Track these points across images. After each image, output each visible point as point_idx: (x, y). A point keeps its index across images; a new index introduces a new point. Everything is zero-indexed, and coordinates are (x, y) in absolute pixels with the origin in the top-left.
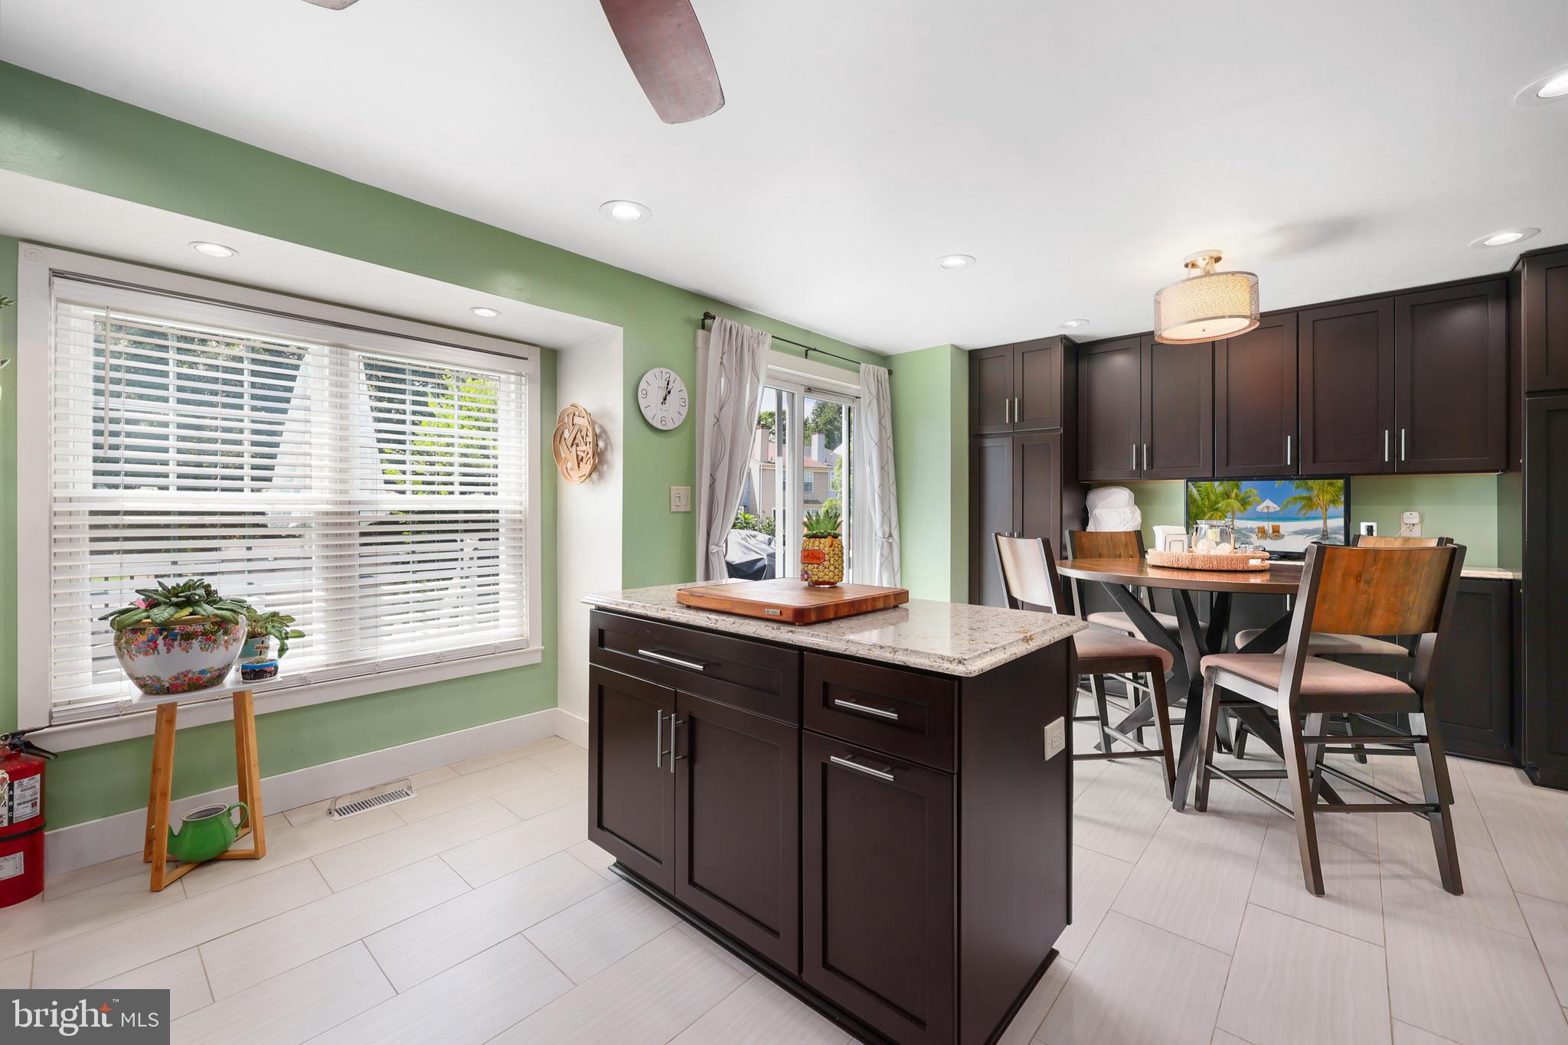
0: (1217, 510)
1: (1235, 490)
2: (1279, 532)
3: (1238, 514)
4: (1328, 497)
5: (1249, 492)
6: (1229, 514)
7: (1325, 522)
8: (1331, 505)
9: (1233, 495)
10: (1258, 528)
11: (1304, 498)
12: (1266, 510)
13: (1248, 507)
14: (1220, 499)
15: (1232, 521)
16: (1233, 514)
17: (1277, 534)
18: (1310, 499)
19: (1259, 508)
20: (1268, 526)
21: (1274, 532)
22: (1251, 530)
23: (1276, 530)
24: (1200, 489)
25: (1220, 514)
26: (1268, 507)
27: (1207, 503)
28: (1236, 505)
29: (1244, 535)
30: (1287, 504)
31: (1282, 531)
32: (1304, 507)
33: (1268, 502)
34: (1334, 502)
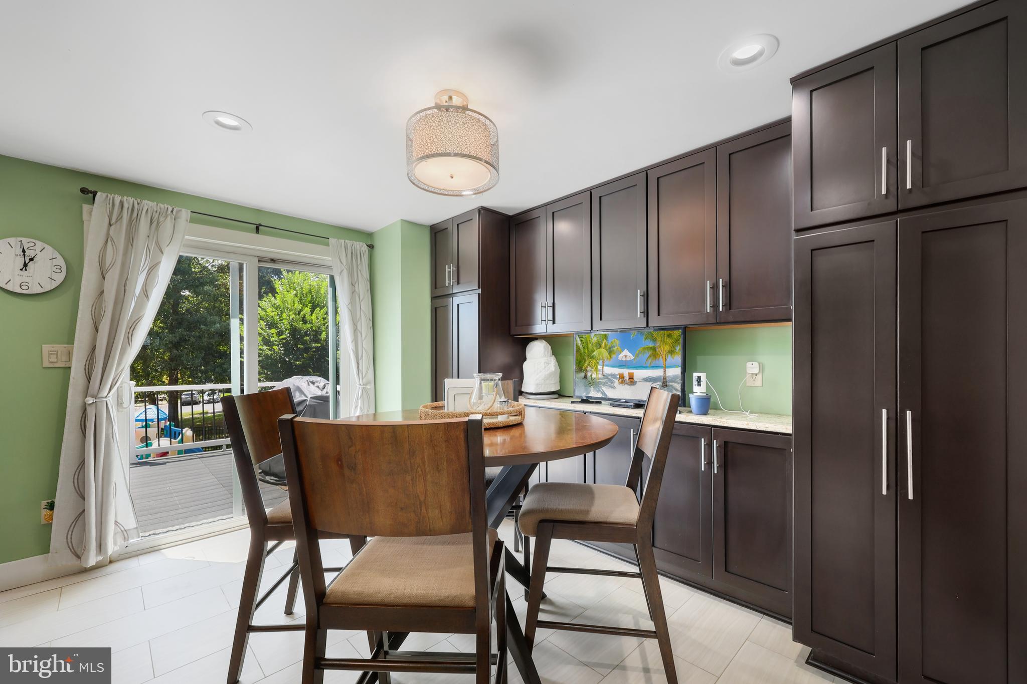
0: (592, 357)
1: (605, 340)
2: (633, 378)
3: (606, 362)
4: (667, 348)
5: (613, 342)
6: (601, 362)
7: (665, 371)
8: (669, 355)
9: (603, 345)
10: (619, 374)
11: (650, 348)
12: (624, 359)
13: (613, 356)
14: (595, 348)
15: (603, 368)
16: (603, 361)
17: (632, 380)
18: (654, 349)
19: (621, 356)
20: (626, 372)
21: (629, 378)
22: (614, 376)
23: (631, 377)
24: (582, 339)
25: (595, 361)
26: (626, 356)
27: (586, 352)
28: (605, 353)
29: (610, 380)
30: (638, 354)
31: (635, 378)
32: (650, 357)
33: (626, 352)
34: (671, 352)
